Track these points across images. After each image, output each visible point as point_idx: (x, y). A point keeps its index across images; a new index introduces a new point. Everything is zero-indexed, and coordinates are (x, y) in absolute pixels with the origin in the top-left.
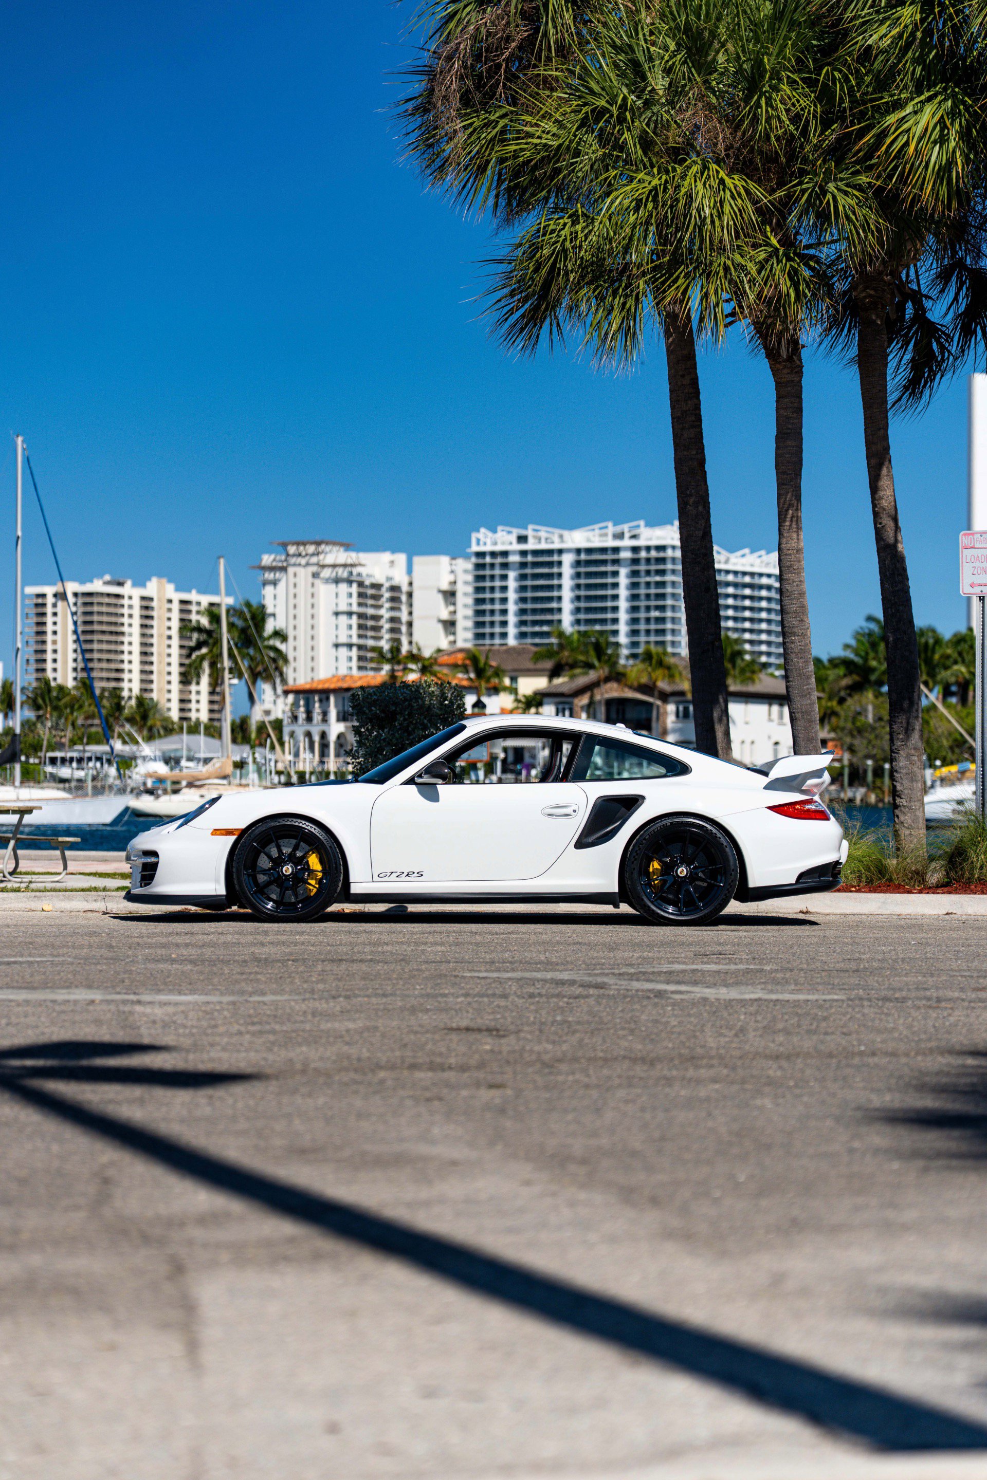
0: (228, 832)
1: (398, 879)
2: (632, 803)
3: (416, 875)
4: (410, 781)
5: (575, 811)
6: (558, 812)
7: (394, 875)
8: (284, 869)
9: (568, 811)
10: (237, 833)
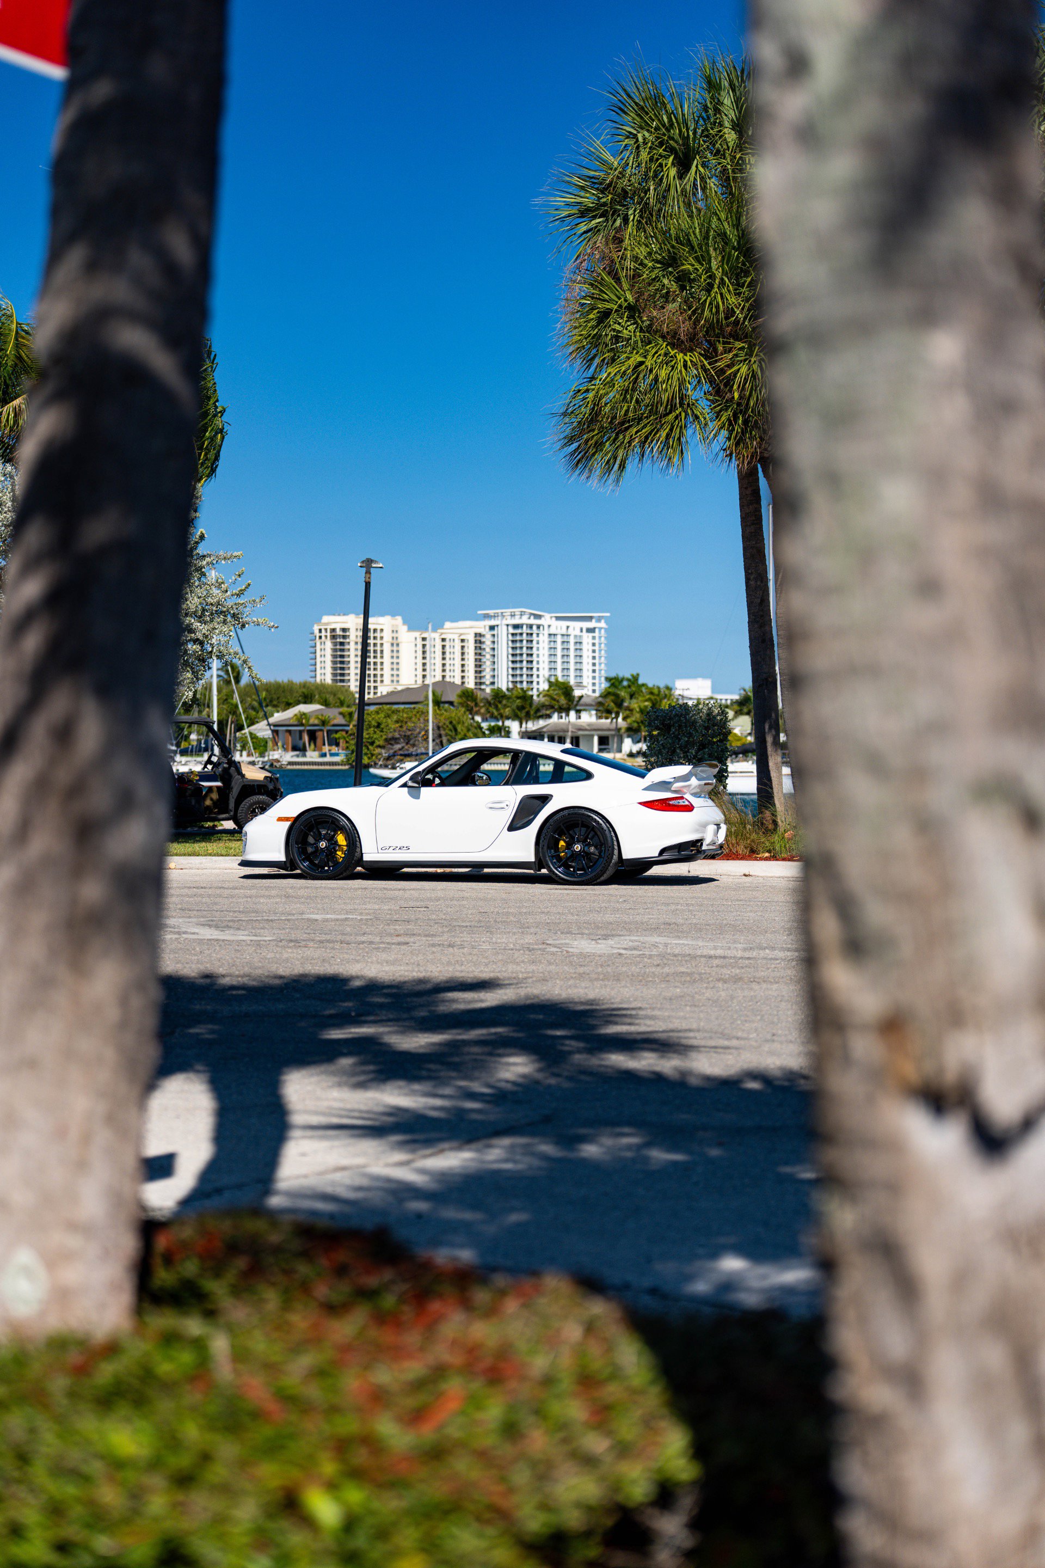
0: (287, 819)
1: (394, 851)
2: (544, 799)
3: (405, 848)
4: (404, 785)
5: (507, 805)
6: (495, 807)
7: (392, 848)
8: (321, 843)
9: (503, 805)
10: (292, 820)
